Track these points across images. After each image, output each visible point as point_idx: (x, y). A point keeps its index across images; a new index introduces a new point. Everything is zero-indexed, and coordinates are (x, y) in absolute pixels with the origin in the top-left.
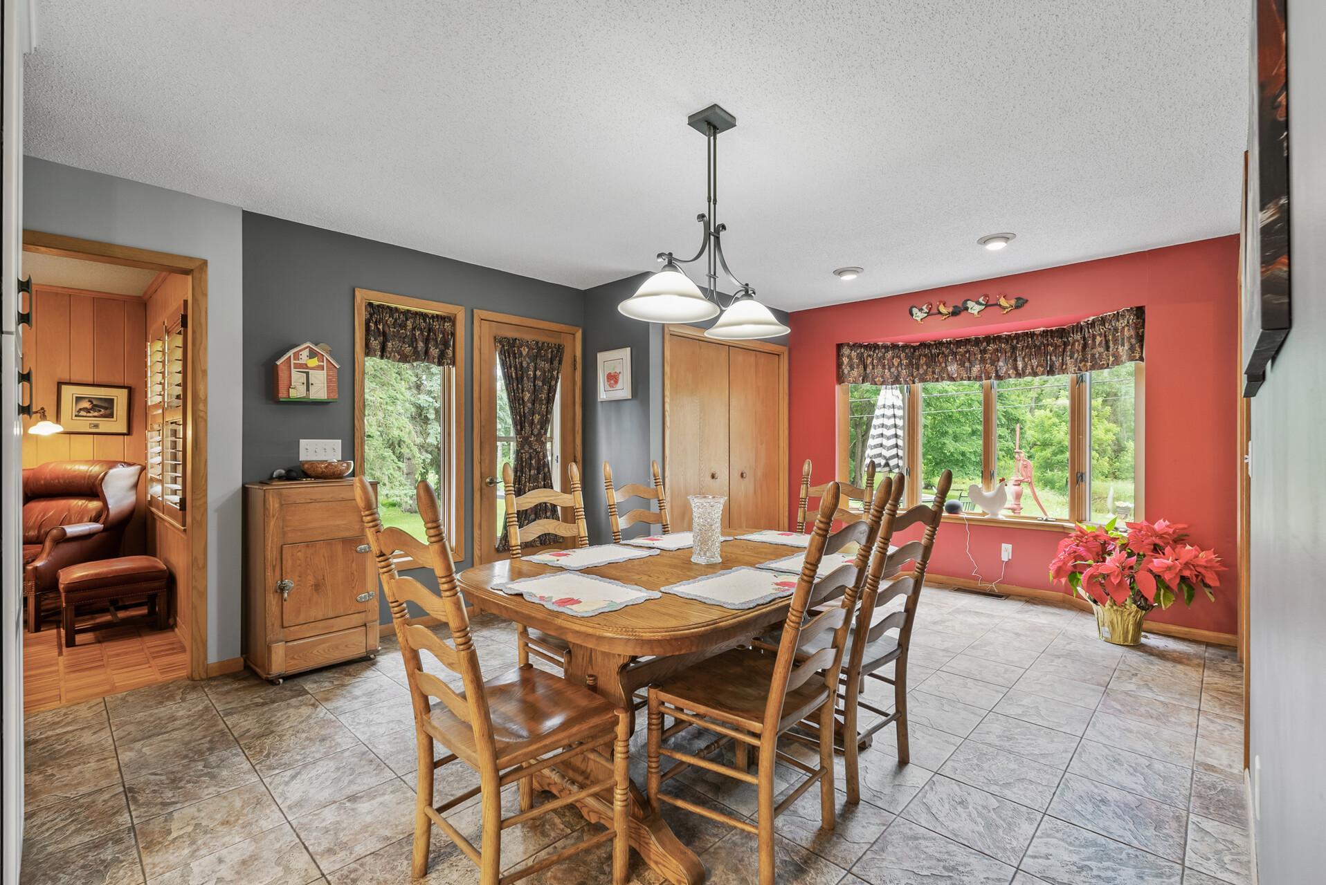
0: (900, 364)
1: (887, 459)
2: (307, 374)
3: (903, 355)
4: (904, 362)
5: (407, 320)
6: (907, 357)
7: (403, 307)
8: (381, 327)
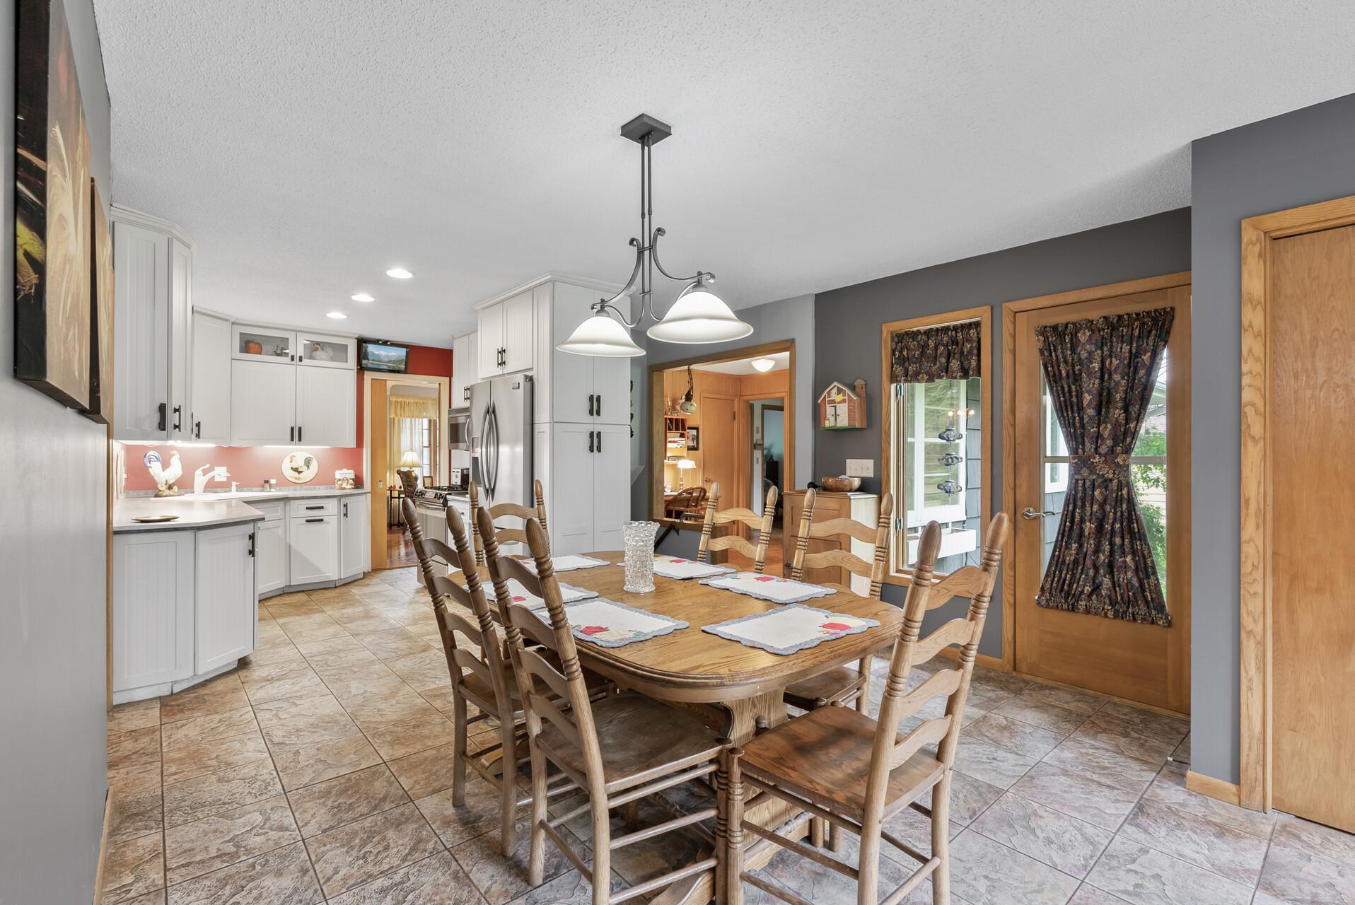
2: (835, 407)
5: (929, 339)
7: (922, 328)
8: (905, 353)
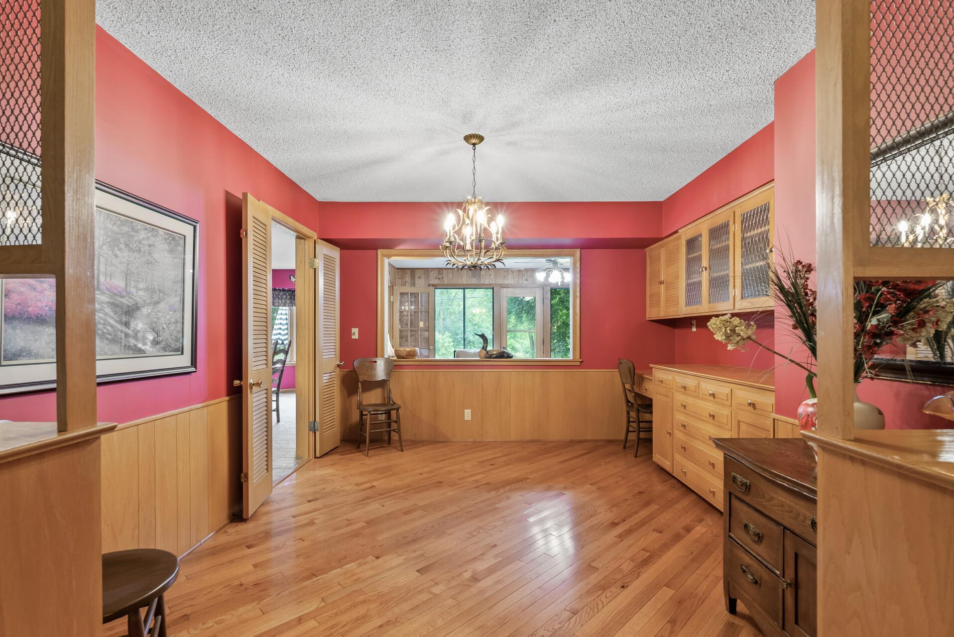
0: (286, 298)
1: (283, 341)
3: (287, 294)
4: (288, 297)
6: (289, 295)
